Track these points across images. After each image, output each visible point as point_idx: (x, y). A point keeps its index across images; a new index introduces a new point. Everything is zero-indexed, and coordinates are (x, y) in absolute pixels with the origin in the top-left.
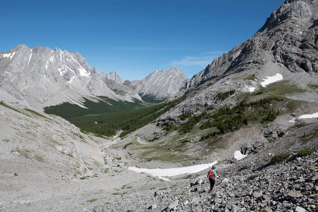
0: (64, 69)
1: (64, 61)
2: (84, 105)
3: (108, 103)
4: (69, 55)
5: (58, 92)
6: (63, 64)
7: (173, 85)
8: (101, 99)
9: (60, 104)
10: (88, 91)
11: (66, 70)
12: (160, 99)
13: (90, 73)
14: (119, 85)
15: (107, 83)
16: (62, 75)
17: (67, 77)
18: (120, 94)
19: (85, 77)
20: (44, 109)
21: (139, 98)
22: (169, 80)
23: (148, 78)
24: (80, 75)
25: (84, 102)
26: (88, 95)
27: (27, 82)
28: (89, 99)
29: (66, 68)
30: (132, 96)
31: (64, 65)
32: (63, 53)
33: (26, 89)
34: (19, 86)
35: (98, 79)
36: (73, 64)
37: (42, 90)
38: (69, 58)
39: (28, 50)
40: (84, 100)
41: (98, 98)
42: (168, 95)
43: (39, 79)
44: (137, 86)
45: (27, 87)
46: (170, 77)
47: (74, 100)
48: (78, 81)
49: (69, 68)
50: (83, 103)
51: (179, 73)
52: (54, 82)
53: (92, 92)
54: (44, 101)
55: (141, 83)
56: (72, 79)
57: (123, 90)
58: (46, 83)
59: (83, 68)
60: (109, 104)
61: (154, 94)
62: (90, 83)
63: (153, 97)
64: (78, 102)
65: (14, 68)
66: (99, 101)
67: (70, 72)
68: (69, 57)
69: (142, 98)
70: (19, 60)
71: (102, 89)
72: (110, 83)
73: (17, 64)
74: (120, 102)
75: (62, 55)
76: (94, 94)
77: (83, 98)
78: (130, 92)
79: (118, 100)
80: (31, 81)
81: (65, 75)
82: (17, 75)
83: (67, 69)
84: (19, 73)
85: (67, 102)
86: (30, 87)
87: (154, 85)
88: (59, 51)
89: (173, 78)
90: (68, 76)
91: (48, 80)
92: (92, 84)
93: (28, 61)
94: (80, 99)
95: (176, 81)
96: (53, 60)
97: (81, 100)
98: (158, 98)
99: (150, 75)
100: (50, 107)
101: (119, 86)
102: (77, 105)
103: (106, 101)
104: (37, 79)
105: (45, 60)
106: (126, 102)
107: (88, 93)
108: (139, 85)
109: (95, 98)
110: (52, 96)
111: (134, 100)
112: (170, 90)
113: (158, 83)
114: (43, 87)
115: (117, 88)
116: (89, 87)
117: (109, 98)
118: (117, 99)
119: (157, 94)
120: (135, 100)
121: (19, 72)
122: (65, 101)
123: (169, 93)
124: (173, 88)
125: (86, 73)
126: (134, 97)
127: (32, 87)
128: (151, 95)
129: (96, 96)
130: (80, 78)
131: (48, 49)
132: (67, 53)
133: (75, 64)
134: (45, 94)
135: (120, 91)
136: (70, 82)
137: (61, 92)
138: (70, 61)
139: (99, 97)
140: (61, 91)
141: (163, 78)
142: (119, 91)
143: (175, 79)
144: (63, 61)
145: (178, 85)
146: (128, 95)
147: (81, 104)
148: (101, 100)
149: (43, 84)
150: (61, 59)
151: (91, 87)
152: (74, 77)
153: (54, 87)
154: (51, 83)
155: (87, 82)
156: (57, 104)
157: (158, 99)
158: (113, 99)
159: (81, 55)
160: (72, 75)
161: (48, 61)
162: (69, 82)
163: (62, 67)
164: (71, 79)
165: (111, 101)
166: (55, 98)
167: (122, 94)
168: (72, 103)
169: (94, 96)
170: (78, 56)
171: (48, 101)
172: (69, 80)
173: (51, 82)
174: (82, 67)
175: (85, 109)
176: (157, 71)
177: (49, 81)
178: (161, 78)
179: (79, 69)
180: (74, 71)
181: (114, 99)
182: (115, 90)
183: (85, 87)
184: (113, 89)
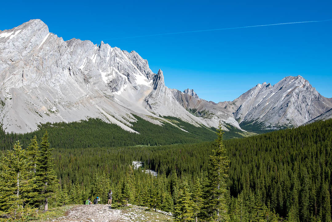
0: (111, 74)
1: (112, 63)
2: (131, 127)
3: (181, 128)
4: (120, 54)
5: (85, 100)
6: (110, 66)
7: (296, 105)
8: (167, 121)
9: (80, 122)
10: (146, 108)
11: (114, 74)
12: (272, 128)
13: (152, 81)
14: (200, 103)
15: (180, 99)
16: (106, 82)
17: (114, 85)
18: (202, 116)
19: (143, 87)
20: (39, 126)
21: (236, 125)
22: (285, 97)
23: (245, 96)
24: (135, 84)
25: (134, 121)
26: (145, 113)
27: (25, 76)
28: (145, 118)
29: (114, 71)
30: (224, 120)
31: (112, 67)
32: (112, 51)
33: (19, 87)
34: (5, 81)
35: (164, 89)
36: (126, 67)
37: (52, 93)
38: (121, 58)
39: (43, 27)
40: (134, 118)
41: (163, 119)
42: (288, 122)
43: (52, 75)
44: (228, 108)
45: (21, 85)
46: (289, 91)
47: (114, 117)
48: (132, 92)
49: (118, 72)
50: (130, 123)
51: (304, 86)
52: (81, 83)
53: (153, 109)
54: (48, 113)
55: (234, 104)
56: (122, 89)
57: (207, 110)
58: (65, 83)
59: (141, 74)
60: (183, 130)
61: (260, 121)
62: (151, 95)
63: (258, 125)
64: (120, 121)
65: (7, 50)
66: (163, 123)
67: (120, 78)
68: (121, 56)
69: (240, 125)
70: (20, 40)
71: (171, 105)
72: (184, 99)
73: (14, 45)
74: (203, 128)
75: (111, 53)
76: (155, 112)
77: (133, 115)
78: (219, 113)
79: (199, 126)
80: (35, 75)
81: (111, 81)
82: (10, 63)
83: (116, 73)
84: (12, 60)
85: (97, 119)
86: (28, 86)
87: (259, 105)
88: (107, 47)
89: (294, 93)
90: (116, 84)
91: (72, 79)
92: (154, 96)
93: (38, 43)
94: (126, 116)
95: (301, 97)
96: (96, 60)
97: (128, 118)
98: (270, 127)
99: (249, 91)
100: (55, 124)
101: (200, 105)
102: (118, 125)
103: (178, 125)
104: (48, 73)
105: (82, 57)
106: (213, 129)
107: (146, 110)
108: (231, 106)
109: (156, 119)
110: (69, 105)
111: (227, 127)
112: (291, 112)
113: (265, 102)
114: (58, 88)
115: (197, 108)
116: (147, 102)
117: (183, 120)
118: (197, 123)
119: (266, 120)
120: (229, 126)
121: (15, 58)
122: (94, 116)
123: (290, 118)
124: (297, 110)
125: (145, 80)
126: (226, 122)
127: (33, 85)
128: (253, 121)
129: (160, 116)
130: (135, 88)
131: (89, 43)
132: (118, 51)
133: (129, 67)
134: (57, 100)
135: (202, 112)
136: (119, 93)
137: (91, 101)
138: (121, 62)
139: (165, 117)
140: (91, 98)
141: (274, 94)
142: (200, 111)
143: (298, 94)
144: (110, 62)
145: (304, 104)
146: (216, 117)
147: (125, 124)
148: (167, 123)
149: (58, 84)
150: (108, 59)
151: (150, 102)
152: (126, 86)
153: (79, 91)
154: (76, 85)
155: (147, 94)
156: (74, 121)
157: (269, 129)
158: (190, 122)
159: (140, 56)
160: (123, 83)
161: (85, 59)
162: (116, 93)
163: (109, 70)
164: (120, 89)
165: (187, 125)
166: (74, 109)
167: (206, 116)
168: (107, 121)
169: (155, 116)
170: (136, 57)
171: (59, 115)
172: (117, 90)
173: (76, 83)
174: (140, 72)
175: (132, 133)
176: (260, 85)
177: (73, 81)
178: (269, 94)
179: (134, 74)
180: (126, 78)
181: (192, 124)
182: (193, 111)
183: (142, 101)
184: (190, 109)
